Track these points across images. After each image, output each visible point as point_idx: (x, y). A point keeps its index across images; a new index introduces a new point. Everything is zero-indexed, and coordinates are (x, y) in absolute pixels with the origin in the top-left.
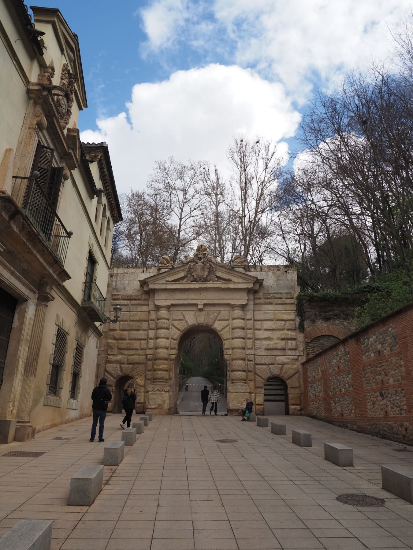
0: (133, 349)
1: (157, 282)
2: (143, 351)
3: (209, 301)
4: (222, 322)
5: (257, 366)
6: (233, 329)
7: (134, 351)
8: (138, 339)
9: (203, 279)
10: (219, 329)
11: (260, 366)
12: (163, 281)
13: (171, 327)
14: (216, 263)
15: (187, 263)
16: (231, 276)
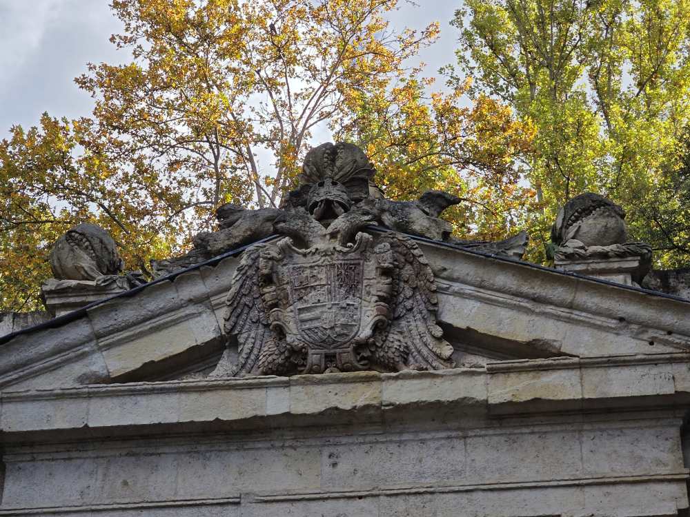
14: (438, 238)
15: (236, 249)
16: (551, 323)
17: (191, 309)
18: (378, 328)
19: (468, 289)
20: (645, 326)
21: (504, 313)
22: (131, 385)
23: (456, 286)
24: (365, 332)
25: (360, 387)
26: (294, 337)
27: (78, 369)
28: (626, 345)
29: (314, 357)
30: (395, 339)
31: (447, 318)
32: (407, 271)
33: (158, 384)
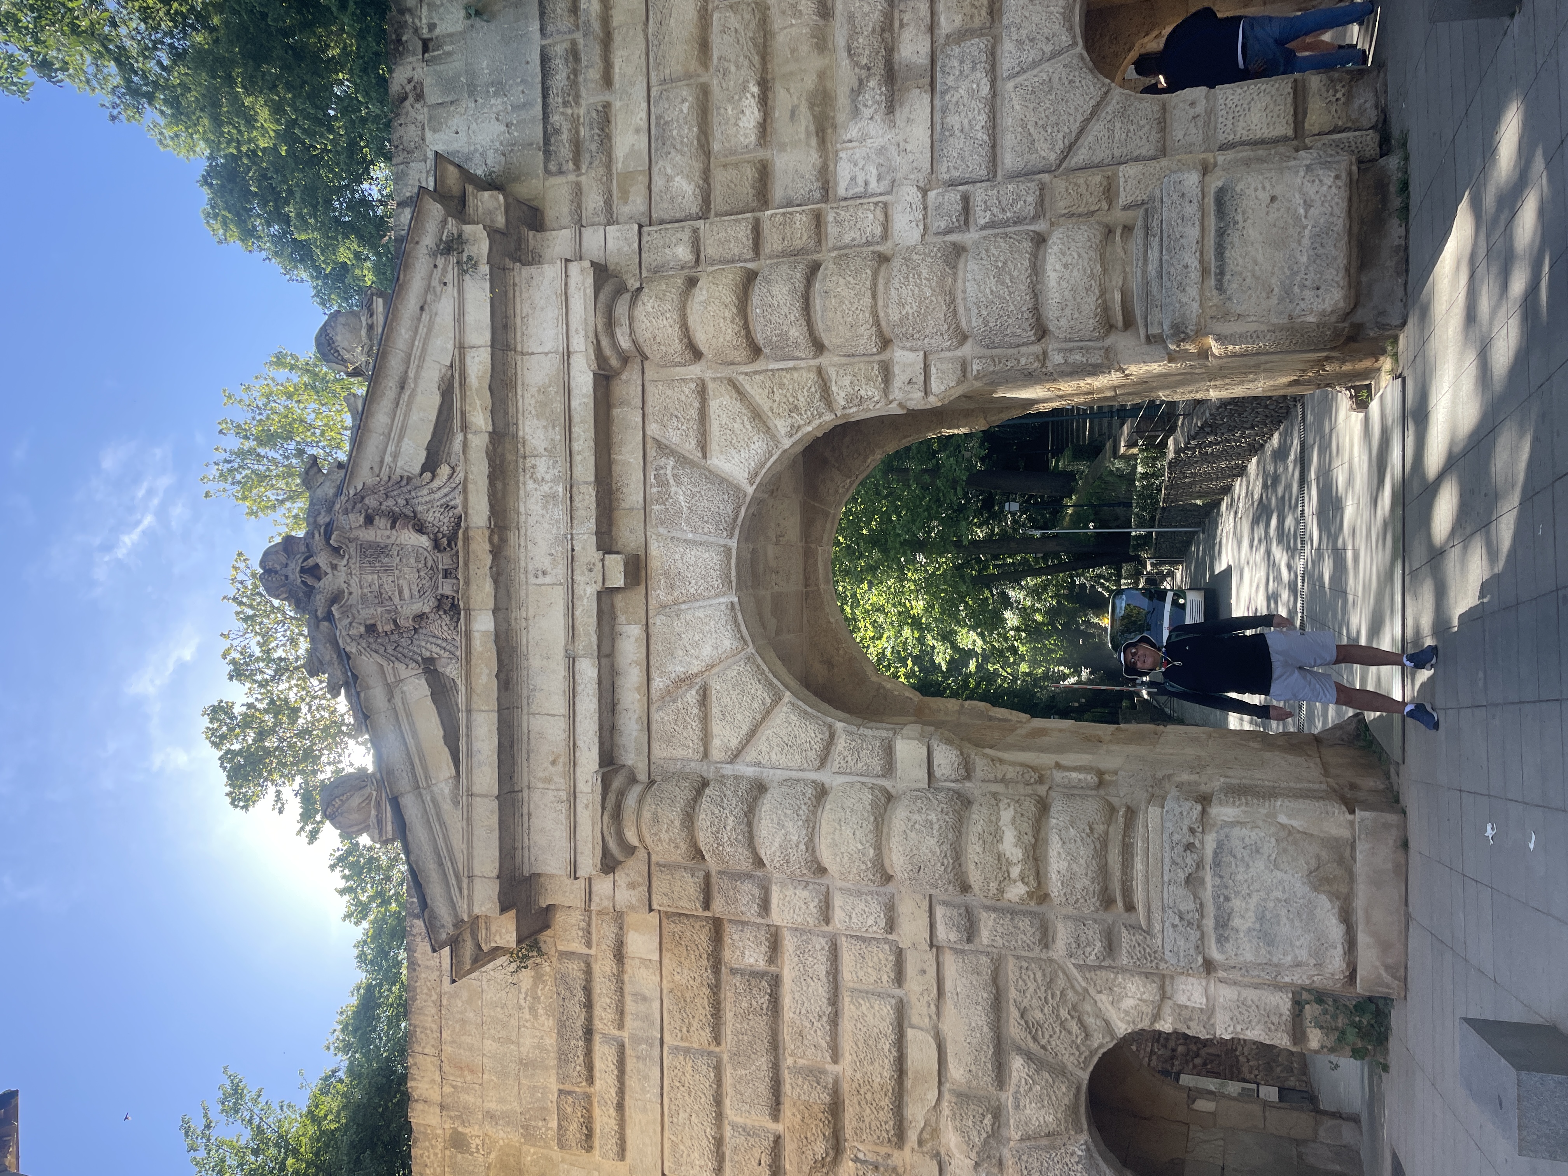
0: (900, 1042)
1: (460, 858)
2: (911, 970)
3: (581, 513)
4: (714, 428)
5: (1009, 160)
6: (755, 351)
7: (910, 1033)
8: (834, 1000)
9: (444, 561)
10: (758, 446)
11: (1009, 140)
12: (454, 819)
13: (750, 771)
14: (342, 473)
15: (344, 657)
16: (424, 374)
17: (398, 700)
18: (420, 529)
19: (391, 448)
20: (428, 288)
21: (414, 417)
22: (462, 756)
23: (388, 459)
24: (424, 541)
25: (473, 546)
26: (426, 606)
27: (447, 806)
28: (445, 308)
29: (446, 589)
30: (433, 516)
31: (417, 469)
32: (371, 502)
33: (463, 730)
